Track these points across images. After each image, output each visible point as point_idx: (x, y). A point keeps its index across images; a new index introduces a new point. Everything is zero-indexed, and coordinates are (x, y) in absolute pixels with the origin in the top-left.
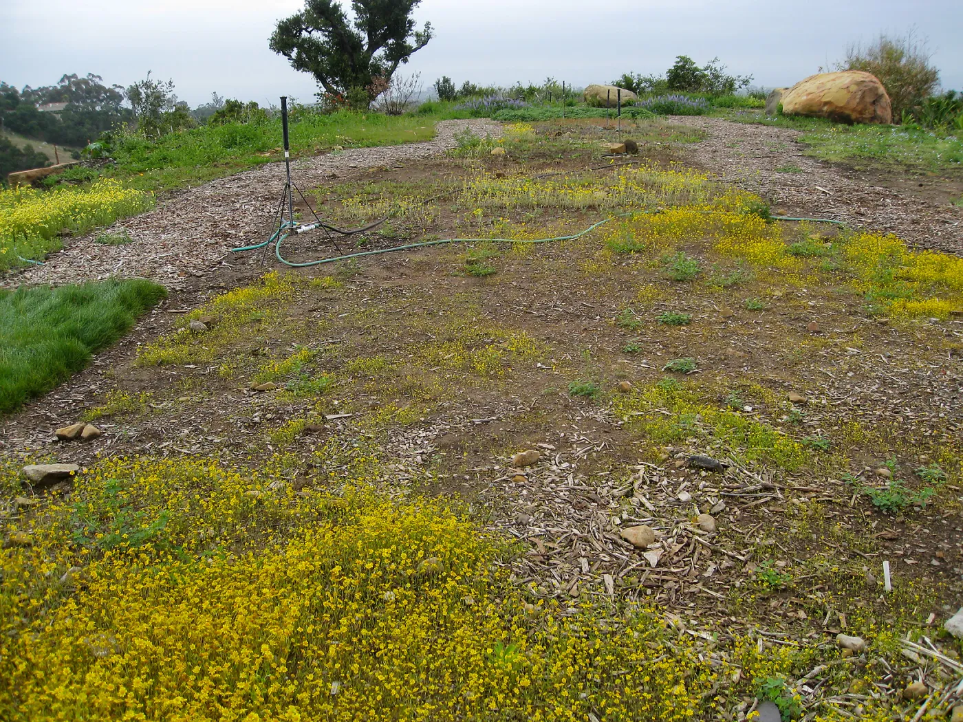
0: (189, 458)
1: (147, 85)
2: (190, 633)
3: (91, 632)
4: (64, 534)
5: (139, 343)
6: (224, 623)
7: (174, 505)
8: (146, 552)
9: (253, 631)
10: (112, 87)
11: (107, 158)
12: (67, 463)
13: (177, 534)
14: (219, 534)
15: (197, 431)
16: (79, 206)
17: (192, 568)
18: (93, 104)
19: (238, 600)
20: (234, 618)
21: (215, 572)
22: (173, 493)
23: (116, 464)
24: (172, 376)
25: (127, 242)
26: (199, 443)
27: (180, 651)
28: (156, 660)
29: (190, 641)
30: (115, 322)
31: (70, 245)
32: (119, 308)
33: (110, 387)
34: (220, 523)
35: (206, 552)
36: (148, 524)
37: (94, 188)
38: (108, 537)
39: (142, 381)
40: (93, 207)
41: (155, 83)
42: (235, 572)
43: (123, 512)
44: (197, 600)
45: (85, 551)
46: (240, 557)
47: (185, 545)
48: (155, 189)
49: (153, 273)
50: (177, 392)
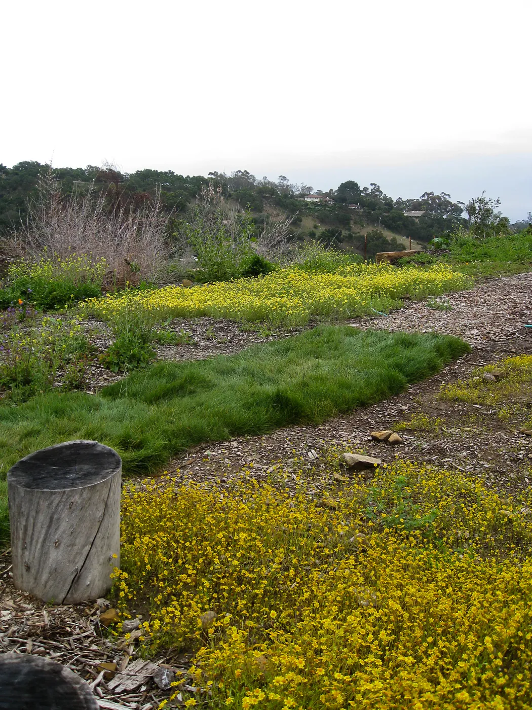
0: (462, 474)
1: (481, 201)
2: (432, 609)
3: (361, 585)
4: (359, 508)
5: (443, 382)
6: (459, 610)
7: (443, 506)
8: (415, 536)
9: (482, 624)
10: (456, 203)
11: (445, 249)
12: (374, 457)
13: (441, 529)
14: (473, 537)
15: (473, 455)
16: (419, 280)
17: (445, 558)
18: (442, 214)
19: (475, 594)
20: (469, 607)
21: (463, 567)
22: (445, 497)
23: (408, 466)
24: (462, 410)
25: (448, 309)
26: (472, 465)
27: (421, 620)
28: (401, 621)
29: (431, 615)
30: (429, 364)
31: (408, 306)
32: (434, 354)
33: (416, 410)
34: (475, 529)
35: (459, 549)
36: (421, 516)
37: (432, 269)
38: (390, 518)
39: (440, 410)
40: (429, 282)
41: (487, 200)
42: (478, 571)
43: (405, 503)
44: (444, 584)
45: (370, 524)
46: (485, 560)
47: (445, 539)
48: (475, 275)
49: (463, 334)
50: (463, 424)
